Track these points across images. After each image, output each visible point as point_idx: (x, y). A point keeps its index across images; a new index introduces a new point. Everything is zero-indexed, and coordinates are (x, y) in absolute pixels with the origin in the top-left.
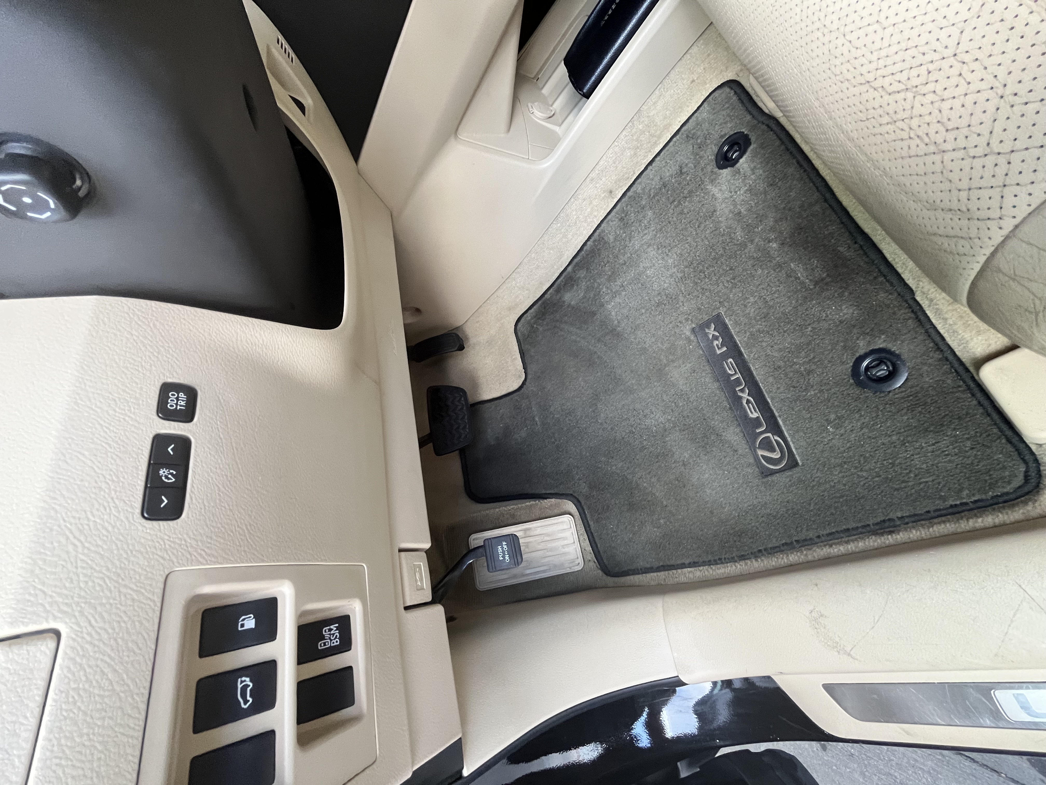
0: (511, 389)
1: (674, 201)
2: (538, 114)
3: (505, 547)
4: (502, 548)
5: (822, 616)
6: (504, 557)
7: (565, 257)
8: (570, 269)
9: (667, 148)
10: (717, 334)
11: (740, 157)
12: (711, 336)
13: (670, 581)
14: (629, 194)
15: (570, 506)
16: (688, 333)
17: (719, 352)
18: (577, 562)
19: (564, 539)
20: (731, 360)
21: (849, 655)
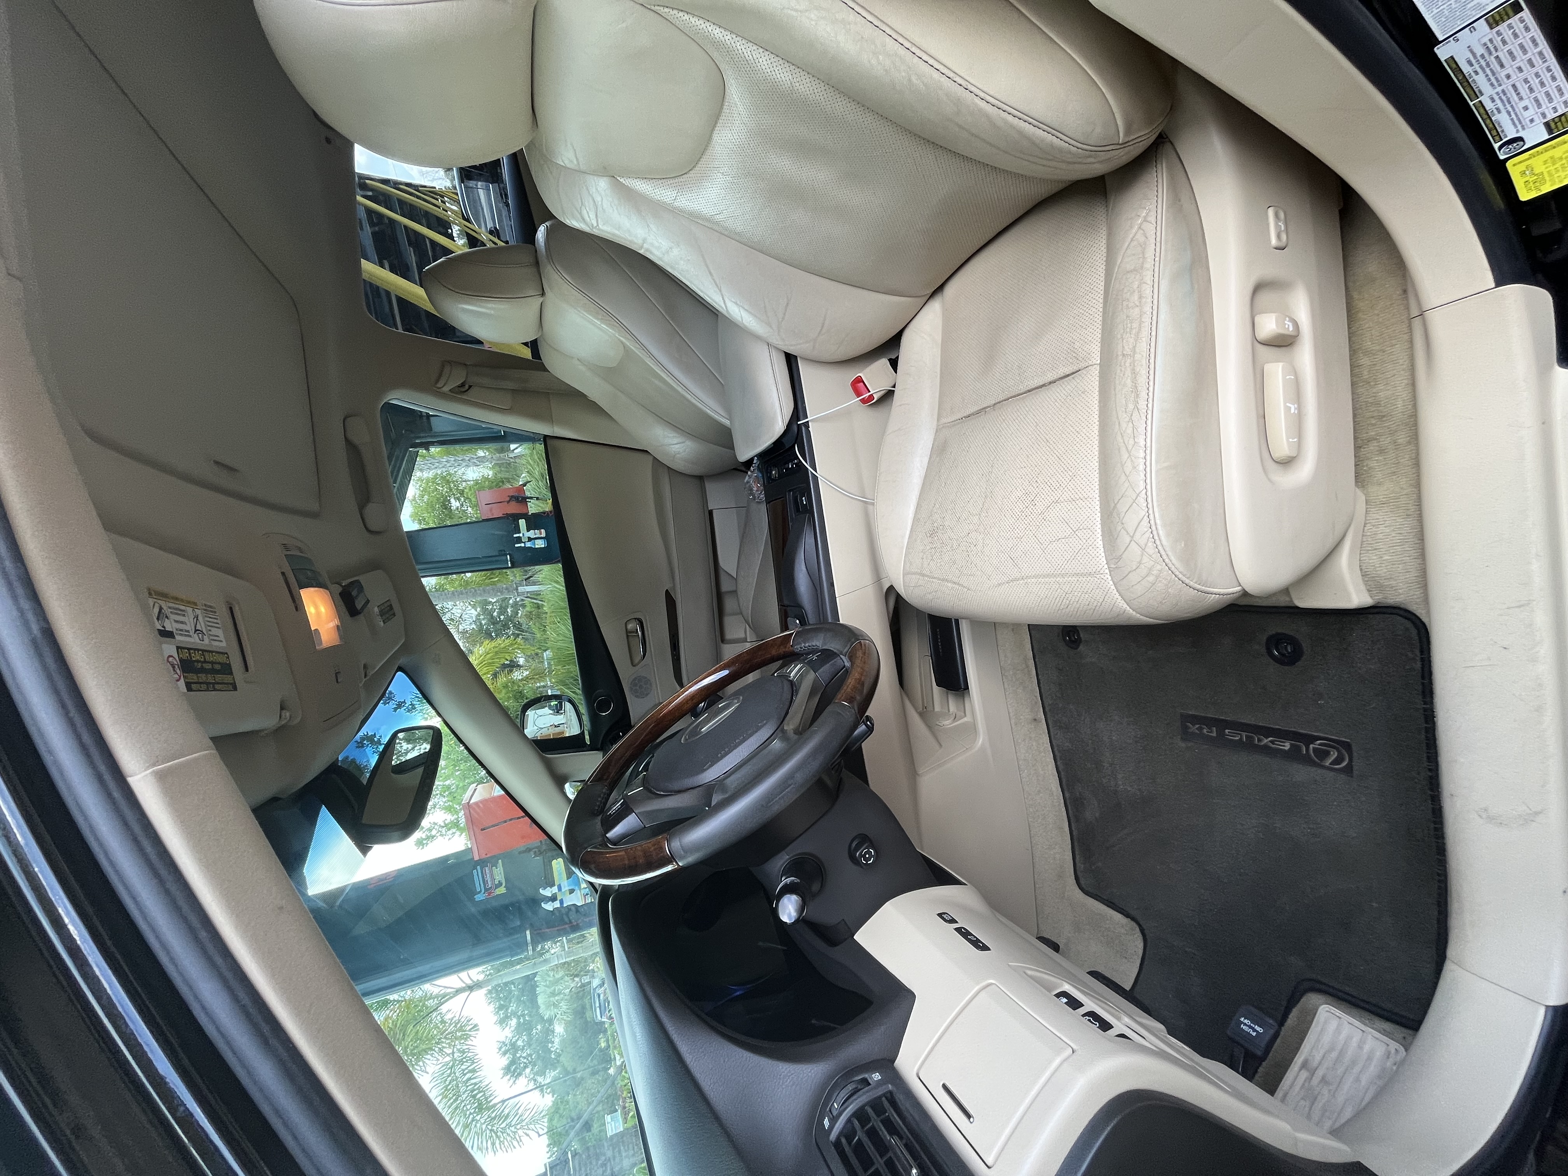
1: (1076, 687)
2: (947, 722)
3: (1246, 1021)
4: (1245, 1024)
5: (1485, 811)
6: (1254, 1030)
7: (1054, 789)
8: (1067, 795)
9: (1038, 667)
10: (1197, 726)
11: (1079, 635)
12: (1197, 731)
14: (1047, 709)
15: (1309, 998)
16: (1183, 745)
17: (1214, 734)
19: (1349, 1038)
20: (1227, 731)
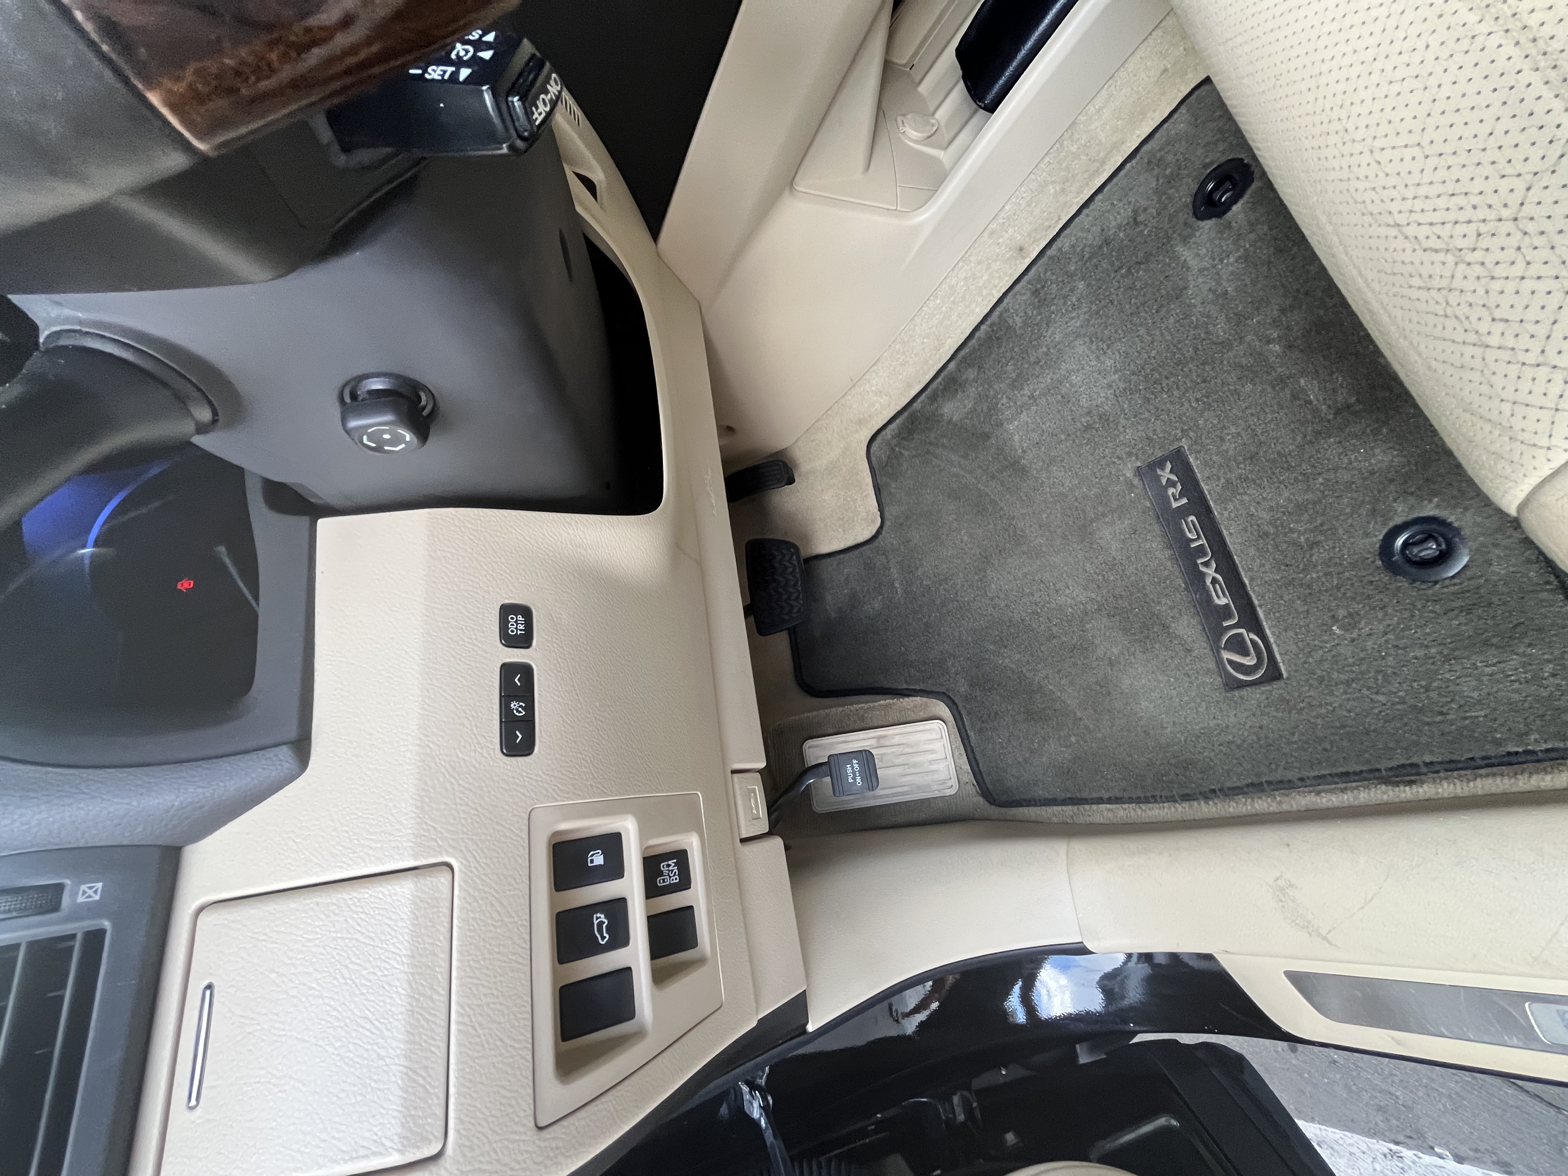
0: (861, 539)
1: (1121, 268)
2: (914, 134)
3: (856, 766)
4: (852, 767)
5: (1291, 886)
6: (854, 778)
7: (947, 347)
8: (952, 365)
9: (1115, 180)
10: (1174, 478)
11: (1234, 201)
12: (1164, 481)
13: (1081, 820)
14: (1049, 252)
15: (942, 709)
16: (1129, 474)
17: (1175, 505)
18: (949, 784)
19: (932, 752)
20: (1193, 518)
21: (1325, 938)
